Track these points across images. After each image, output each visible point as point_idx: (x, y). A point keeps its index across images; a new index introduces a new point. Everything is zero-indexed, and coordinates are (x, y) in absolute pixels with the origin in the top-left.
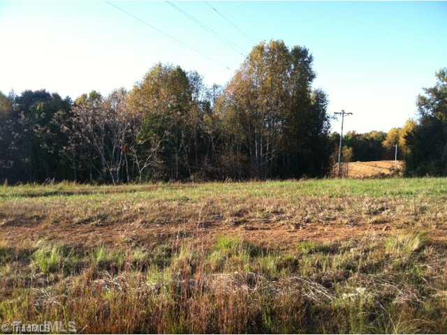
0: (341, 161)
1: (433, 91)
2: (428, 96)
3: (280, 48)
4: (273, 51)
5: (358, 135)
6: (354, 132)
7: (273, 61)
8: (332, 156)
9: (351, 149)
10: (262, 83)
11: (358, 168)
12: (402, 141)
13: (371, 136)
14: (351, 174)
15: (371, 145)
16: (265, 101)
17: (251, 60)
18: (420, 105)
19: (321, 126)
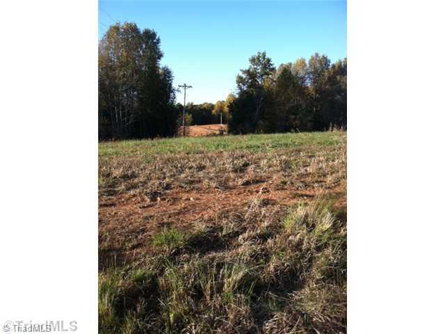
0: (185, 125)
1: (248, 72)
2: (244, 76)
3: (133, 29)
4: (126, 31)
5: (195, 106)
6: (192, 103)
7: (128, 40)
8: (177, 121)
9: (191, 116)
10: (118, 58)
11: (196, 129)
12: (226, 109)
13: (204, 106)
14: (192, 134)
15: (204, 113)
16: (122, 73)
17: (108, 38)
18: (238, 82)
19: (169, 97)
